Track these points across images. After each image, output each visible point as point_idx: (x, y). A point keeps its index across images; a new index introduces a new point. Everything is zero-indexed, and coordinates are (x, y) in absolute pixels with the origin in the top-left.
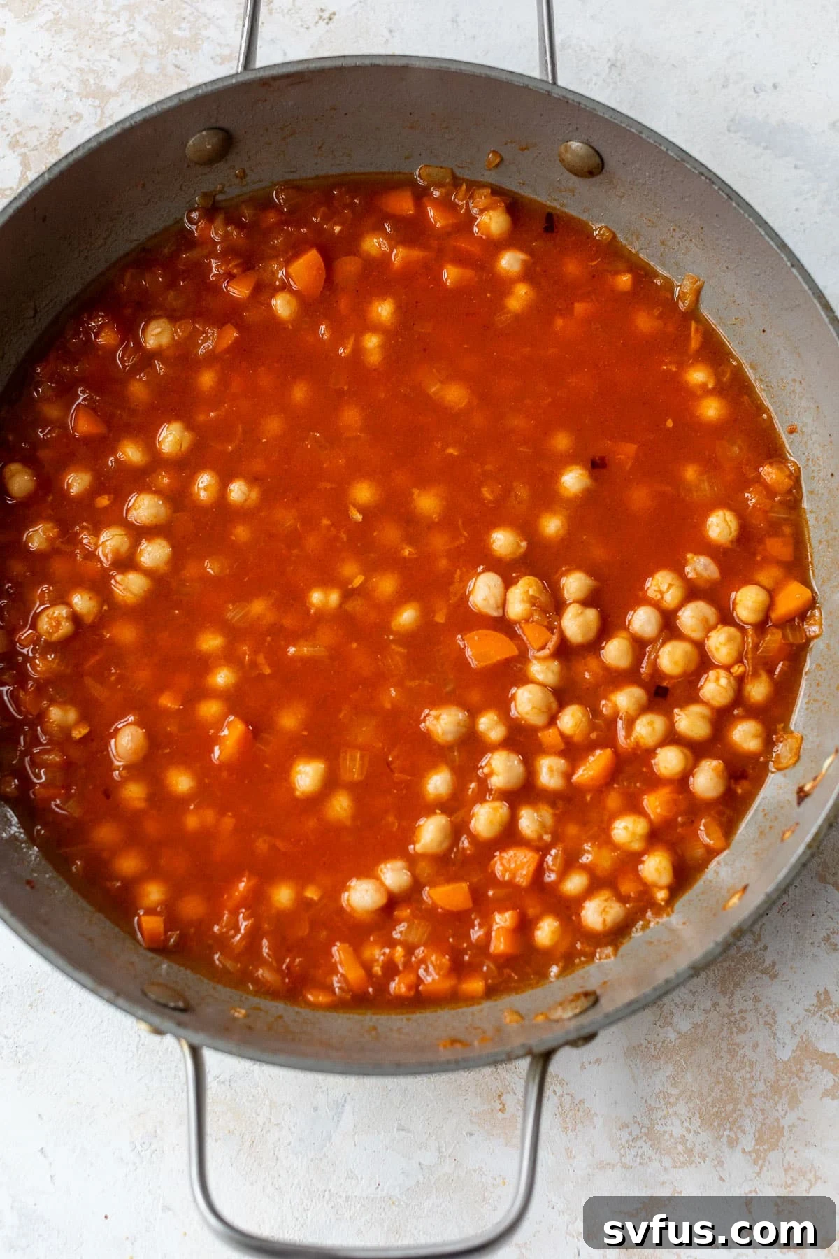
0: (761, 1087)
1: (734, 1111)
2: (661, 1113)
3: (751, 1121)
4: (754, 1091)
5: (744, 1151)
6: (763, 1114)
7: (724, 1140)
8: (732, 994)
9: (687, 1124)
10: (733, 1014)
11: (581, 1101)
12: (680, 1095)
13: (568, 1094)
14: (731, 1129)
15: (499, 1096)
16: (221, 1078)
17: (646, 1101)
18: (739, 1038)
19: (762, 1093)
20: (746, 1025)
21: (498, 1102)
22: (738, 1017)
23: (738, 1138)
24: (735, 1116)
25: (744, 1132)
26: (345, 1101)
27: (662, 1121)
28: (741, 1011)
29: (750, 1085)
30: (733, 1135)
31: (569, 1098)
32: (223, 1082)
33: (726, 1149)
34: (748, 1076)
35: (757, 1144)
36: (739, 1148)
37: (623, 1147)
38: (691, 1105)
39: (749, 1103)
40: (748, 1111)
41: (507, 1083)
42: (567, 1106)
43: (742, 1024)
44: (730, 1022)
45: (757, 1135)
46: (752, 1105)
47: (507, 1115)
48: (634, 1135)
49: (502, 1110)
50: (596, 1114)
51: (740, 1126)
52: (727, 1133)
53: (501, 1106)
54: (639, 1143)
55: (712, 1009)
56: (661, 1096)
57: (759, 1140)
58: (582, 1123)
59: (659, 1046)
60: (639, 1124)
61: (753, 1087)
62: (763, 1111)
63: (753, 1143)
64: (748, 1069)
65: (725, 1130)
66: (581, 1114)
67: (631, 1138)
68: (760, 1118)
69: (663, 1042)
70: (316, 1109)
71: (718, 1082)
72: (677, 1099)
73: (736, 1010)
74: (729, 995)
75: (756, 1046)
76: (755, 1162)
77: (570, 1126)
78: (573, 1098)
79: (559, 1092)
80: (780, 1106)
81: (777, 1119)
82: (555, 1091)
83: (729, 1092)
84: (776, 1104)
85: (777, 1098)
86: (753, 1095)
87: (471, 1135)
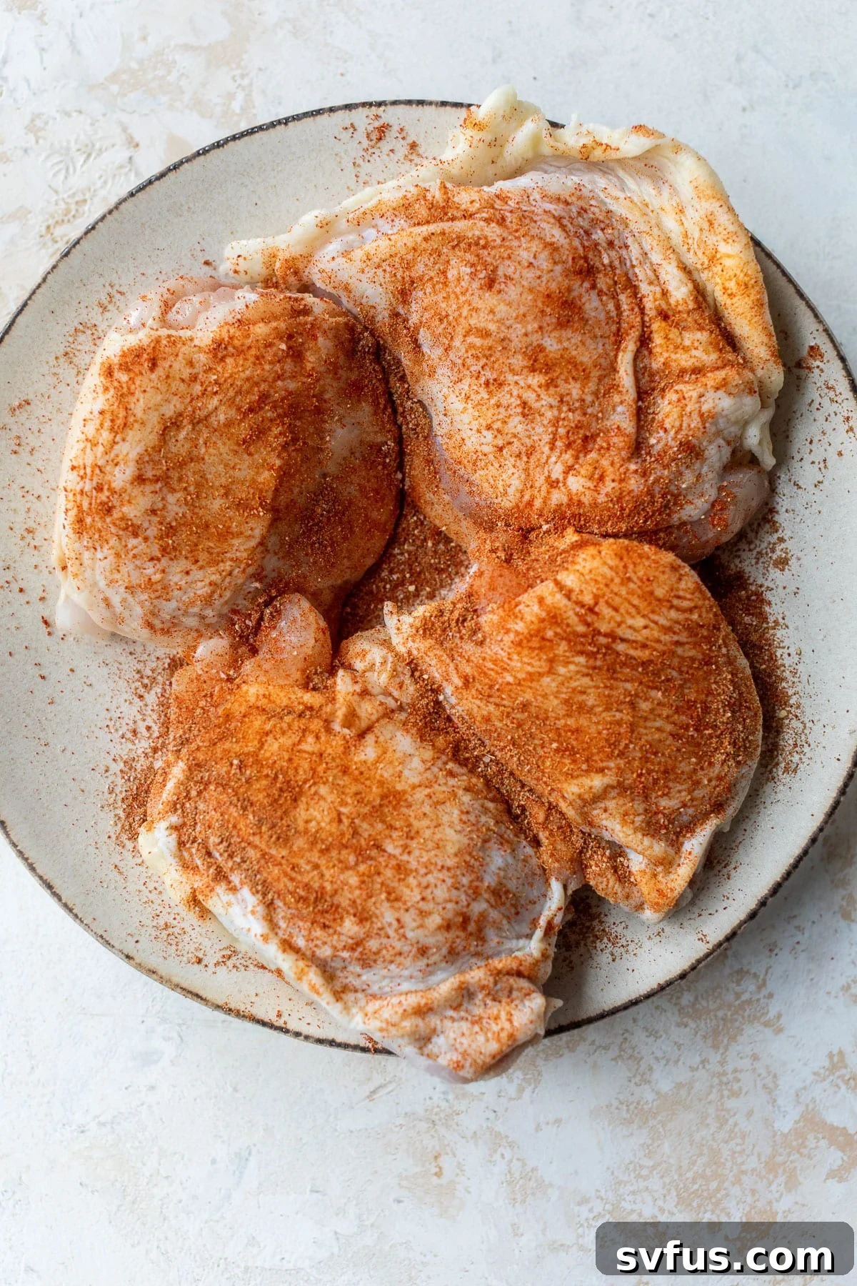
0: (752, 1163)
1: (718, 1190)
2: (629, 1188)
4: (743, 1168)
6: (753, 1195)
8: (726, 1049)
9: (660, 1203)
10: (725, 1074)
11: (533, 1170)
12: (654, 1168)
13: (518, 1159)
15: (436, 1158)
16: (102, 1119)
17: (613, 1173)
18: (732, 1104)
19: (753, 1170)
20: (740, 1089)
21: (434, 1164)
22: (730, 1077)
24: (719, 1195)
26: (250, 1154)
28: (735, 1071)
29: (739, 1160)
31: (519, 1164)
32: (104, 1124)
34: (738, 1149)
37: (582, 1226)
38: (667, 1180)
39: (738, 1181)
40: (735, 1191)
41: (446, 1143)
42: (517, 1175)
43: (736, 1087)
44: (721, 1083)
46: (741, 1185)
47: (444, 1180)
48: (595, 1213)
49: (439, 1174)
50: (551, 1185)
53: (437, 1170)
55: (701, 1066)
56: (631, 1167)
58: (533, 1194)
59: (632, 1107)
60: (602, 1199)
61: (743, 1163)
62: (753, 1192)
64: (739, 1141)
66: (532, 1184)
67: (591, 1216)
68: (749, 1199)
69: (638, 1104)
70: (214, 1162)
71: (701, 1154)
72: (651, 1172)
73: (729, 1068)
74: (721, 1050)
75: (750, 1114)
77: (519, 1197)
78: (524, 1165)
79: (508, 1157)
80: (774, 1187)
81: (770, 1203)
82: (503, 1156)
83: (714, 1167)
84: (770, 1184)
85: (771, 1177)
86: (743, 1172)
87: (399, 1202)
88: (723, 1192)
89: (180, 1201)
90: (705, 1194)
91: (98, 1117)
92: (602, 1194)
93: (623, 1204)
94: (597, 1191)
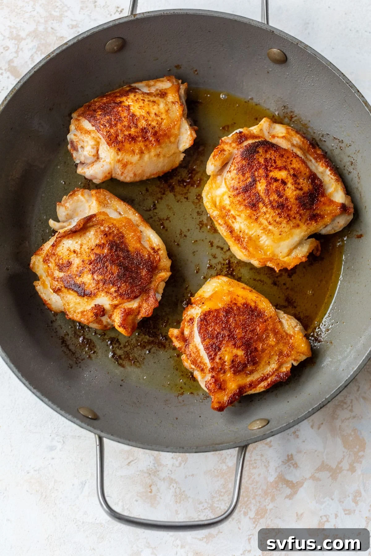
0: (260, 492)
1: (248, 501)
2: (216, 499)
3: (254, 506)
4: (257, 493)
5: (250, 518)
7: (242, 512)
8: (252, 452)
10: (251, 461)
11: (184, 491)
12: (226, 492)
13: (179, 488)
14: (245, 508)
15: (150, 486)
17: (211, 494)
18: (254, 471)
19: (260, 494)
20: (256, 466)
21: (149, 488)
22: (253, 462)
23: (248, 512)
24: (248, 503)
25: (251, 510)
26: (86, 483)
27: (217, 502)
28: (255, 460)
29: (255, 491)
30: (246, 510)
31: (179, 489)
32: (35, 471)
33: (242, 516)
34: (255, 487)
35: (255, 515)
36: (248, 516)
37: (200, 512)
39: (254, 498)
40: (253, 501)
41: (154, 481)
42: (178, 493)
43: (255, 465)
44: (250, 464)
45: (256, 511)
47: (153, 494)
48: (205, 507)
49: (151, 492)
50: (189, 497)
51: (249, 508)
52: (244, 509)
53: (150, 490)
54: (207, 511)
56: (218, 492)
57: (257, 514)
58: (183, 500)
59: (219, 471)
60: (207, 503)
61: (256, 492)
62: (259, 502)
63: (254, 515)
64: (255, 484)
65: (243, 508)
66: (183, 496)
67: (203, 508)
68: (258, 505)
69: (221, 470)
70: (73, 485)
72: (224, 494)
73: (253, 459)
74: (250, 453)
75: (259, 475)
76: (254, 522)
77: (178, 501)
78: (180, 490)
79: (175, 487)
80: (267, 501)
81: (265, 506)
82: (173, 486)
83: (246, 493)
84: (265, 499)
85: (266, 497)
86: (257, 495)
87: (137, 501)
88: (249, 502)
89: (61, 498)
90: (243, 502)
91: (34, 468)
92: (207, 501)
93: (214, 505)
94: (206, 500)
